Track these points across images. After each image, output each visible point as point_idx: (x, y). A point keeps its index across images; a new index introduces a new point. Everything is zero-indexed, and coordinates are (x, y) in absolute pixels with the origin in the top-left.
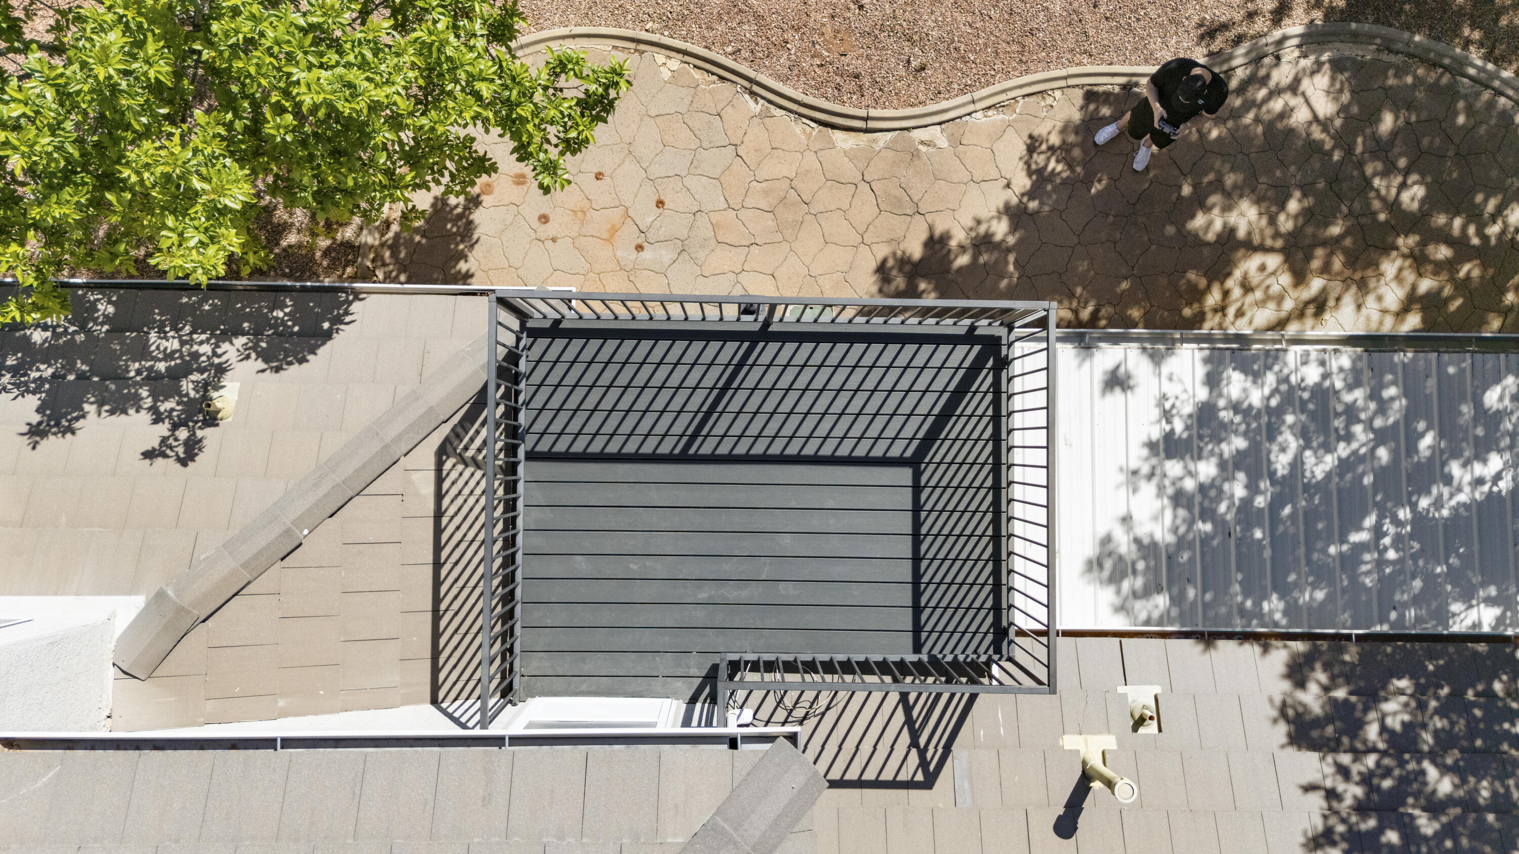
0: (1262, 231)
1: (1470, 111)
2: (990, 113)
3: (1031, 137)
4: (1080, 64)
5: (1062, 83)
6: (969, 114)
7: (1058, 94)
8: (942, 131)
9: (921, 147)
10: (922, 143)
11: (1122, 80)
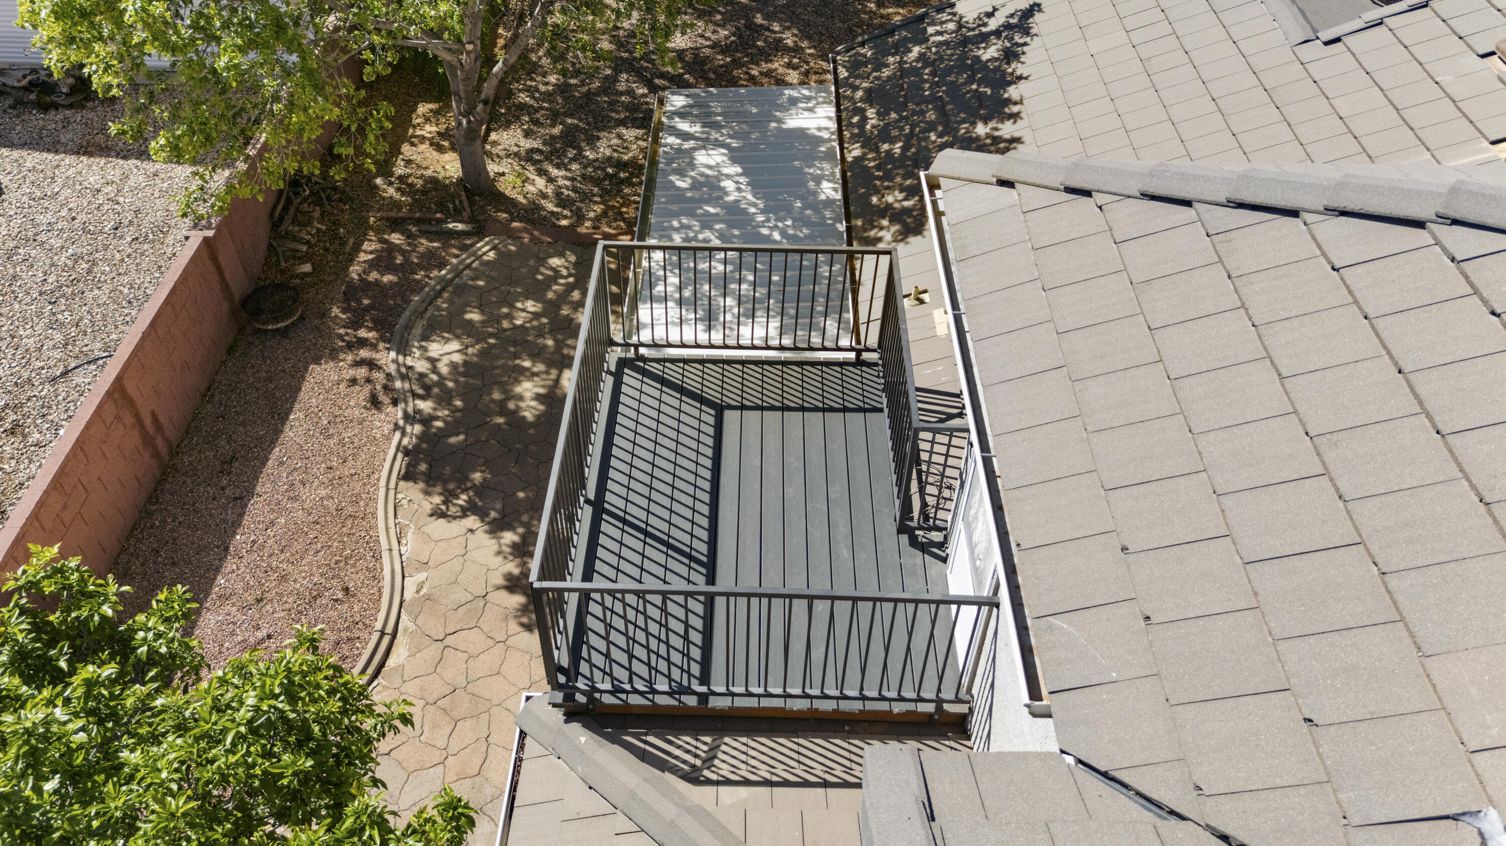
0: (543, 380)
1: (477, 278)
2: (404, 541)
3: (431, 515)
4: (378, 480)
5: (392, 493)
6: (401, 556)
7: (400, 496)
8: (411, 576)
9: (422, 593)
10: (418, 592)
11: (400, 456)
